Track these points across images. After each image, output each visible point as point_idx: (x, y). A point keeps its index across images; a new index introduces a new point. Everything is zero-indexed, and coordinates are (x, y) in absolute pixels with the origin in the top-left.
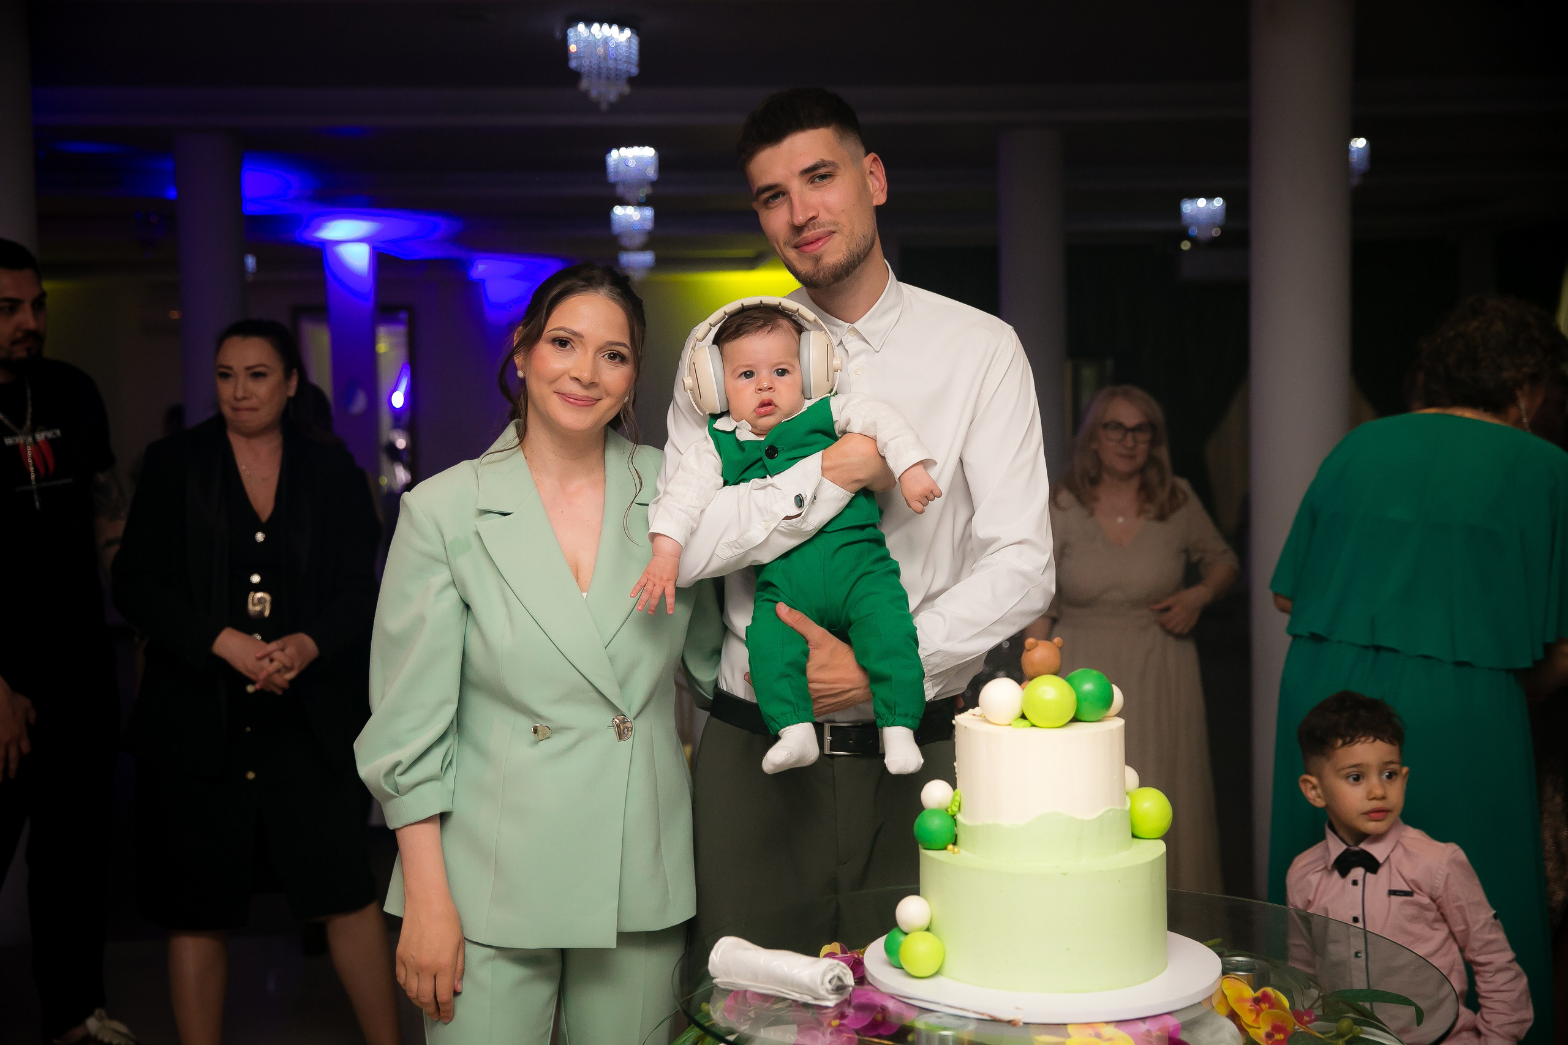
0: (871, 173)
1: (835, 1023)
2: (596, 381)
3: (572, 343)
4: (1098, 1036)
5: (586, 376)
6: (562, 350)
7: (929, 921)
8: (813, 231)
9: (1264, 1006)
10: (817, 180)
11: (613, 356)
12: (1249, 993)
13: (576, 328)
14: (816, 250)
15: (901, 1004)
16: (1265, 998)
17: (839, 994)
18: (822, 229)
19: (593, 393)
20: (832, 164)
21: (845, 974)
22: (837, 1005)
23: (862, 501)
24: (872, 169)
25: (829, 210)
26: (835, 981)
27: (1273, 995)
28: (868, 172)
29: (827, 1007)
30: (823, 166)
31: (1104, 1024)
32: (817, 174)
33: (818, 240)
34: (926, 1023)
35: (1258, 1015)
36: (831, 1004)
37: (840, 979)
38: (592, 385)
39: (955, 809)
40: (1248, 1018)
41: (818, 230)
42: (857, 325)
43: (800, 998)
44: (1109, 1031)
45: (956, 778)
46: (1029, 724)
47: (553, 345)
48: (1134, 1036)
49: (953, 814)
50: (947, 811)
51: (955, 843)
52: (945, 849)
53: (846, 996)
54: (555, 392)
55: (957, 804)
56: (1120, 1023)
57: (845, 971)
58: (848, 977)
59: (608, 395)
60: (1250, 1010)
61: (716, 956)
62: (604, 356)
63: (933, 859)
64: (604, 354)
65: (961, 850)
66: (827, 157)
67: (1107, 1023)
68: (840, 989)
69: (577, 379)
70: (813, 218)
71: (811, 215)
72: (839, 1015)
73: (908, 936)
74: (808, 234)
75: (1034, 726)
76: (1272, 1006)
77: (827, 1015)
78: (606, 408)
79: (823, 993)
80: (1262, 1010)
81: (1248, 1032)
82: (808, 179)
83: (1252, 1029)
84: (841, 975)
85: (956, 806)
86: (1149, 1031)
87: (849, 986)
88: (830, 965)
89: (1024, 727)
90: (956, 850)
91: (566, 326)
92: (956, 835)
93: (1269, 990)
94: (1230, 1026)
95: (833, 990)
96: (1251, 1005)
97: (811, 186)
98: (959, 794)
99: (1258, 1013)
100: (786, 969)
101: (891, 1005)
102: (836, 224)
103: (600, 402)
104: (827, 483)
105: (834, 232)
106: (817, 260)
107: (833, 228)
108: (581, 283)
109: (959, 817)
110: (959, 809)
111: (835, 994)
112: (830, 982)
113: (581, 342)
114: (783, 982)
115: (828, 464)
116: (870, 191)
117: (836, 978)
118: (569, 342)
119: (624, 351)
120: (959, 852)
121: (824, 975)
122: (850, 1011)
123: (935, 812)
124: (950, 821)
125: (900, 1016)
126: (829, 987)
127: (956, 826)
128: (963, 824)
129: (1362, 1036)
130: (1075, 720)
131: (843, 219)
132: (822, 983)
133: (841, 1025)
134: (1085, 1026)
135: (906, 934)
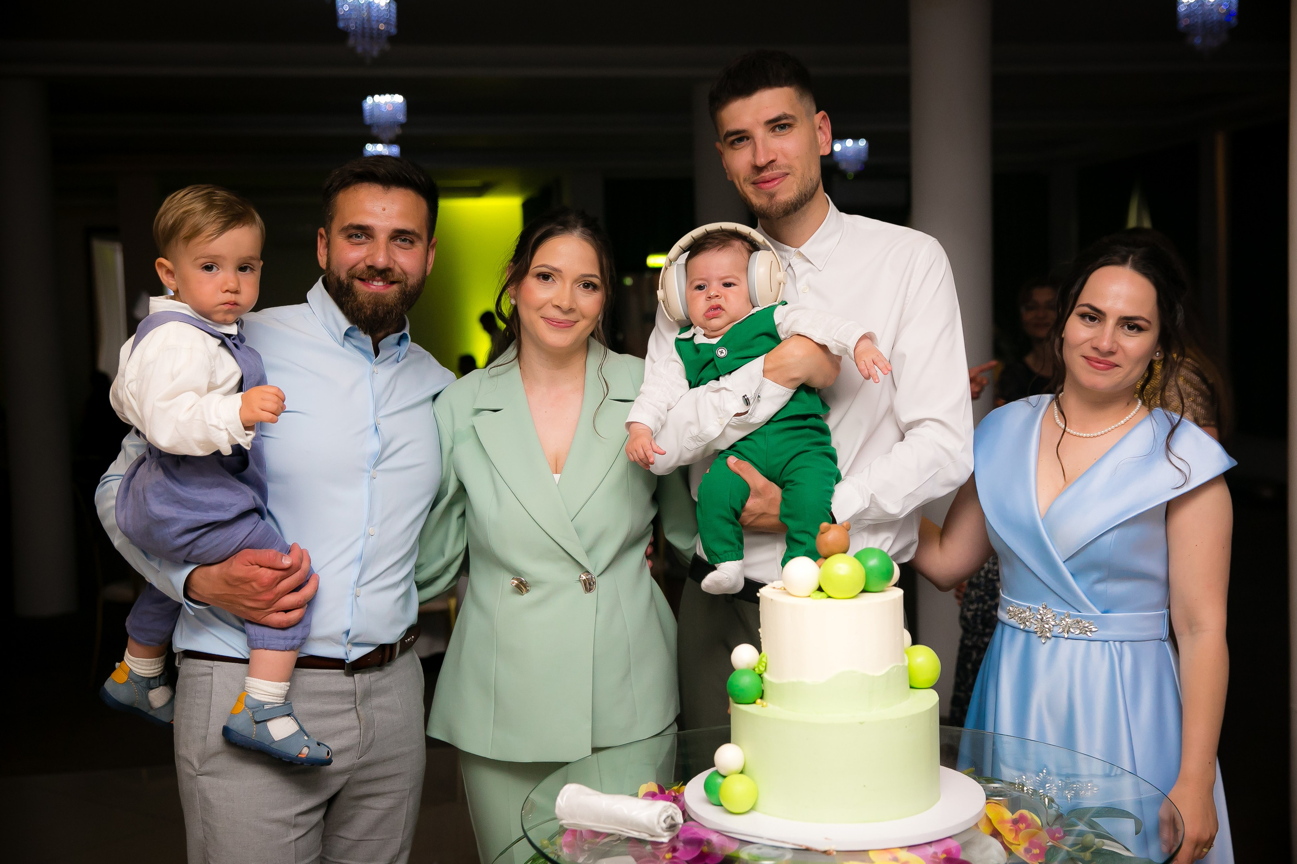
0: (820, 128)
1: (669, 856)
2: (574, 307)
3: (553, 277)
4: (896, 859)
5: (565, 304)
6: (545, 283)
7: (743, 764)
8: (771, 172)
9: (1022, 826)
10: (777, 129)
11: (587, 285)
12: (1008, 815)
13: (556, 264)
14: (771, 188)
15: (725, 837)
16: (1022, 819)
17: (671, 831)
18: (778, 171)
19: (571, 317)
20: (792, 117)
21: (676, 814)
22: (671, 841)
23: (803, 395)
24: (821, 125)
25: (785, 156)
26: (669, 821)
27: (1029, 817)
28: (818, 127)
29: (662, 843)
30: (785, 118)
31: (899, 849)
32: (778, 124)
33: (774, 179)
34: (749, 854)
35: (1017, 834)
36: (666, 840)
37: (673, 819)
38: (571, 310)
39: (762, 669)
40: (1009, 837)
41: (775, 172)
42: (802, 249)
43: (638, 836)
44: (904, 855)
45: (761, 642)
46: (826, 596)
47: (538, 279)
48: (924, 858)
49: (760, 673)
50: (754, 670)
51: (762, 698)
52: (754, 702)
53: (677, 832)
54: (541, 317)
55: (764, 665)
56: (911, 847)
57: (676, 811)
58: (678, 815)
59: (584, 317)
60: (1010, 830)
61: (562, 801)
62: (579, 286)
63: (746, 712)
64: (579, 284)
65: (768, 704)
66: (789, 112)
67: (901, 848)
68: (672, 827)
69: (558, 306)
70: (773, 161)
71: (771, 158)
72: (671, 849)
73: (727, 778)
74: (766, 174)
75: (829, 597)
76: (1028, 827)
77: (662, 850)
78: (583, 327)
79: (659, 831)
80: (1021, 830)
81: (1010, 849)
82: (771, 128)
83: (1014, 846)
84: (674, 815)
85: (763, 666)
86: (935, 853)
87: (679, 824)
88: (665, 807)
89: (821, 598)
90: (765, 704)
91: (547, 264)
92: (763, 691)
93: (1025, 812)
94: (996, 844)
95: (667, 828)
96: (1011, 826)
97: (772, 134)
98: (765, 657)
99: (1017, 831)
100: (626, 811)
101: (714, 838)
102: (790, 167)
103: (578, 323)
104: (769, 383)
105: (788, 174)
106: (772, 196)
107: (787, 171)
108: (559, 227)
109: (765, 675)
110: (765, 670)
111: (668, 831)
112: (665, 821)
113: (561, 276)
114: (623, 822)
115: (770, 366)
116: (818, 143)
117: (670, 818)
118: (551, 276)
119: (596, 281)
120: (766, 706)
121: (660, 816)
122: (680, 845)
123: (744, 672)
124: (759, 678)
125: (722, 847)
126: (664, 826)
127: (762, 683)
128: (770, 682)
129: (1104, 848)
130: (864, 591)
131: (797, 164)
132: (658, 823)
133: (674, 857)
134: (883, 851)
135: (724, 777)
